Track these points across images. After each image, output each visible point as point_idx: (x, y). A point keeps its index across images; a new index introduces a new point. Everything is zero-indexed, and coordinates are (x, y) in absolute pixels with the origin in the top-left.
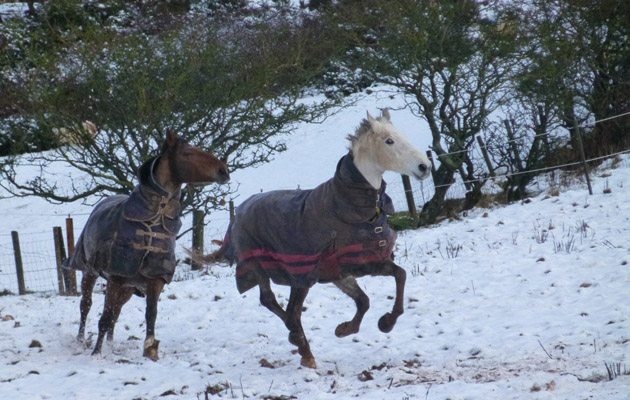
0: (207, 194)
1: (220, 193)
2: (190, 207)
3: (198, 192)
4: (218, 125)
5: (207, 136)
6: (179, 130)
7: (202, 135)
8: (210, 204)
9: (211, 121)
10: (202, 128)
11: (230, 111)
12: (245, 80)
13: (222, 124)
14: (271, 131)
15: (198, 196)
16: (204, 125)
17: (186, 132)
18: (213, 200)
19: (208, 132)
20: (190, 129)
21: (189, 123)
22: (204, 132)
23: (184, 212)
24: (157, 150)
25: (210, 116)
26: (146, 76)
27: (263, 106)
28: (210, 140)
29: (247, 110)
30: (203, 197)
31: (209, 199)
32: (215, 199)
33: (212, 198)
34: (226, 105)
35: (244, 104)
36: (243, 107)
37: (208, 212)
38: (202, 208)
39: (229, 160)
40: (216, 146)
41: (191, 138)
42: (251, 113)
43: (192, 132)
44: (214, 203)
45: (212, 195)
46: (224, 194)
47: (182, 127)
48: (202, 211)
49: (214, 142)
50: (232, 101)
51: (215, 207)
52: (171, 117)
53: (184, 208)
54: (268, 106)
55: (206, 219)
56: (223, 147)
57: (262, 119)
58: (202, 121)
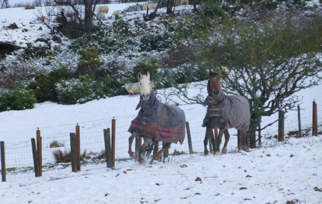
0: (286, 102)
1: (292, 102)
2: (277, 109)
3: (281, 101)
4: (292, 67)
5: (286, 72)
6: (271, 69)
7: (283, 72)
8: (287, 107)
9: (288, 65)
10: (283, 68)
11: (297, 59)
12: (305, 43)
13: (294, 66)
14: (319, 69)
15: (281, 103)
16: (285, 66)
17: (275, 70)
18: (289, 105)
19: (287, 70)
20: (277, 69)
21: (277, 65)
22: (284, 70)
23: (274, 111)
24: (260, 80)
25: (287, 62)
26: (255, 42)
27: (315, 56)
28: (287, 74)
29: (307, 59)
30: (284, 104)
31: (287, 105)
32: (290, 105)
33: (289, 104)
34: (296, 56)
35: (305, 56)
36: (305, 57)
37: (286, 112)
38: (283, 109)
39: (297, 85)
40: (291, 77)
41: (277, 74)
42: (309, 60)
43: (278, 70)
44: (289, 107)
45: (288, 102)
46: (295, 102)
47: (274, 67)
48: (283, 111)
49: (290, 75)
50: (299, 54)
51: (290, 108)
52: (267, 63)
53: (274, 110)
54: (317, 56)
55: (286, 115)
56: (294, 78)
57: (315, 63)
58: (283, 64)
